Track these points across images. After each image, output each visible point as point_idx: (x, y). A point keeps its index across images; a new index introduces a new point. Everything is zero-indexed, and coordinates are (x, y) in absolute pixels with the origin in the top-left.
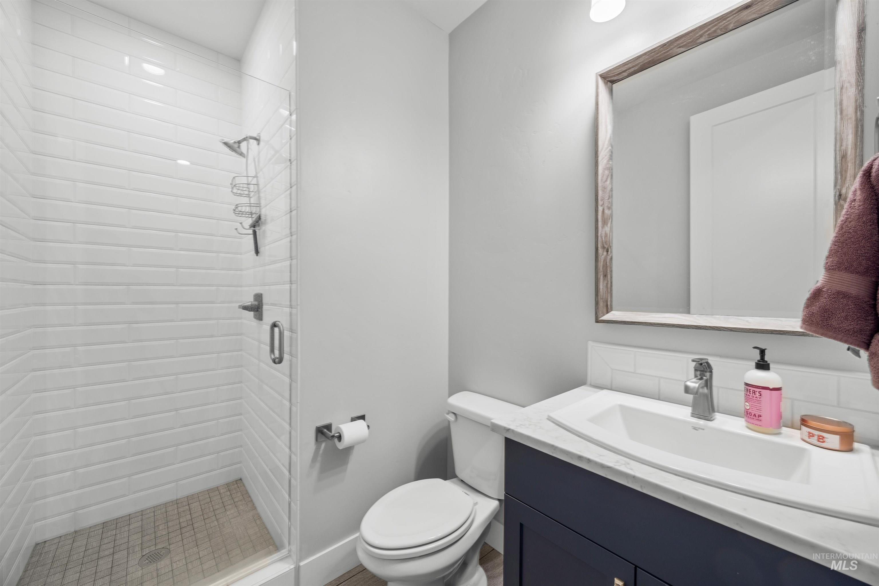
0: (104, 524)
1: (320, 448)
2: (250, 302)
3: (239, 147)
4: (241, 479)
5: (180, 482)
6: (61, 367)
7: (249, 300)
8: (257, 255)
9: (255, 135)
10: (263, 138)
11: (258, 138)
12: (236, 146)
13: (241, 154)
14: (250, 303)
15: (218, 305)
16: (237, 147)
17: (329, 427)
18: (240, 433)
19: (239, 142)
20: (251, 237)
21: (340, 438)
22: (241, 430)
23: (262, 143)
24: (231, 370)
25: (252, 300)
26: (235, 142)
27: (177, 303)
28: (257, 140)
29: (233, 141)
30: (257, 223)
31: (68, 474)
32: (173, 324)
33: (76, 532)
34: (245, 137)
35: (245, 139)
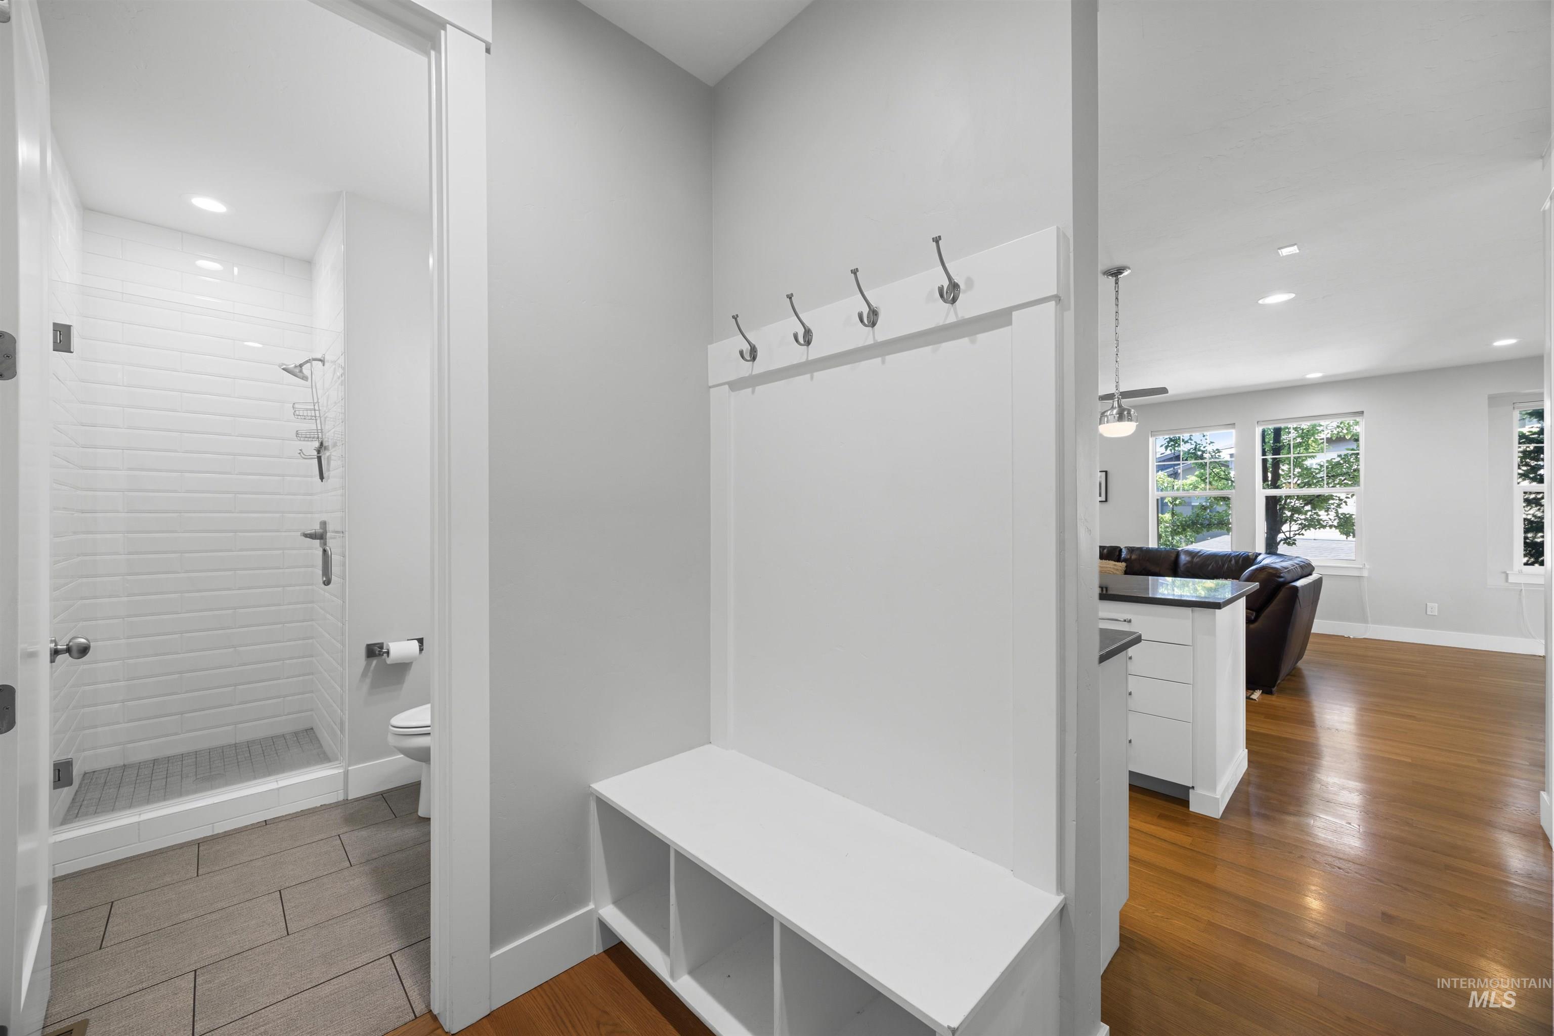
0: (155, 761)
1: (371, 665)
2: (312, 530)
3: (301, 371)
4: (312, 729)
5: (240, 726)
6: (110, 597)
7: (316, 528)
8: (322, 481)
9: (319, 356)
10: (327, 358)
11: (322, 359)
12: (297, 370)
13: (305, 378)
14: (314, 531)
15: (284, 534)
16: (299, 372)
17: (381, 646)
18: (311, 677)
19: (301, 366)
20: (316, 461)
21: (388, 653)
22: (312, 674)
23: (327, 364)
24: (299, 606)
25: (318, 528)
26: (296, 367)
27: (235, 532)
28: (322, 361)
29: (293, 365)
30: (321, 448)
31: (116, 705)
32: (231, 553)
33: (124, 765)
34: (308, 359)
35: (307, 362)
